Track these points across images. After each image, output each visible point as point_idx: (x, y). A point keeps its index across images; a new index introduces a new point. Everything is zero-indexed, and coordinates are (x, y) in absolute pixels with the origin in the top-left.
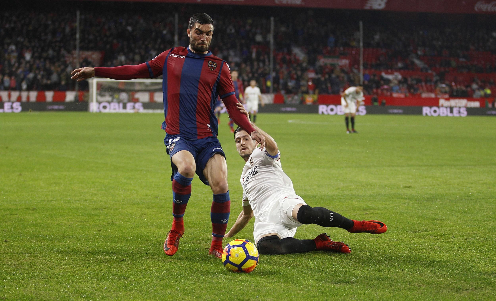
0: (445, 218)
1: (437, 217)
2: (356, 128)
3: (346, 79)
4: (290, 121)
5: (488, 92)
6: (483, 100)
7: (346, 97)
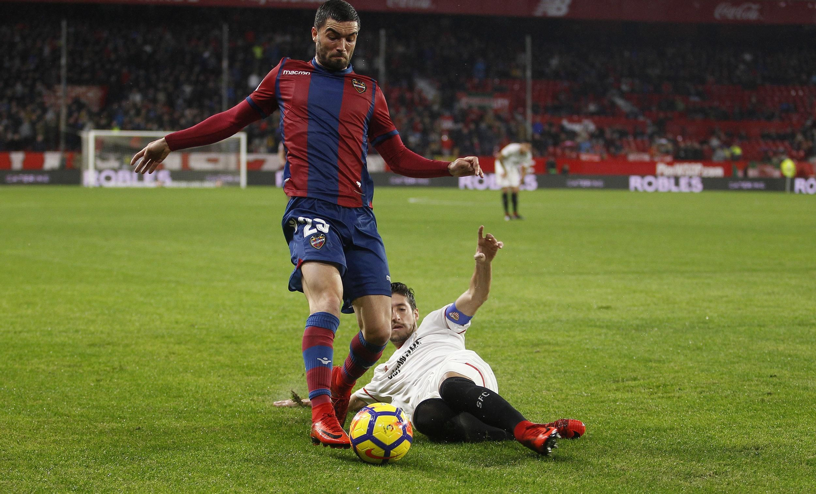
0: (667, 359)
1: (652, 357)
2: (520, 211)
3: (503, 130)
4: (412, 200)
5: (738, 151)
6: (729, 164)
7: (503, 160)
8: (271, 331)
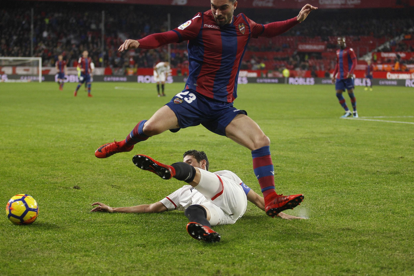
0: (230, 159)
1: (223, 158)
3: (158, 56)
4: (116, 88)
5: (263, 65)
6: (259, 71)
7: (156, 70)
8: (52, 147)
